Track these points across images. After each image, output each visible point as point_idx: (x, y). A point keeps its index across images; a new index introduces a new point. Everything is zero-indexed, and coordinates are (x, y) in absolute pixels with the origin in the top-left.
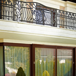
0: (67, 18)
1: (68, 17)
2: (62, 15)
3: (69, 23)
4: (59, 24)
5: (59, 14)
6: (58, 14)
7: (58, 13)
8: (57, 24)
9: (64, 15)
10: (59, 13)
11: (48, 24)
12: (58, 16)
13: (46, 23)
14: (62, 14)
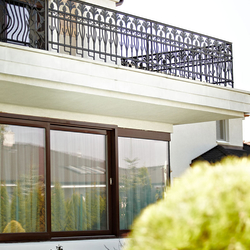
0: (83, 24)
1: (88, 19)
2: (64, 13)
3: (91, 39)
4: (55, 40)
5: (55, 8)
6: (52, 10)
7: (52, 5)
8: (48, 42)
9: (73, 12)
10: (55, 5)
11: (17, 41)
12: (52, 16)
13: (9, 37)
14: (64, 9)
